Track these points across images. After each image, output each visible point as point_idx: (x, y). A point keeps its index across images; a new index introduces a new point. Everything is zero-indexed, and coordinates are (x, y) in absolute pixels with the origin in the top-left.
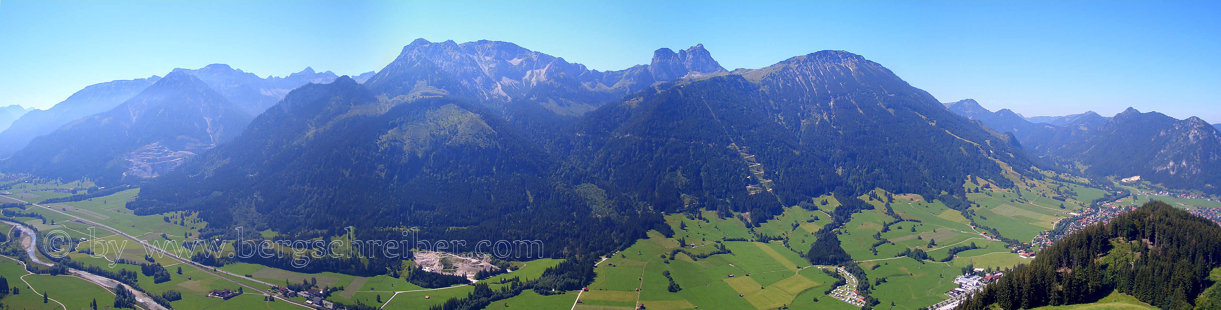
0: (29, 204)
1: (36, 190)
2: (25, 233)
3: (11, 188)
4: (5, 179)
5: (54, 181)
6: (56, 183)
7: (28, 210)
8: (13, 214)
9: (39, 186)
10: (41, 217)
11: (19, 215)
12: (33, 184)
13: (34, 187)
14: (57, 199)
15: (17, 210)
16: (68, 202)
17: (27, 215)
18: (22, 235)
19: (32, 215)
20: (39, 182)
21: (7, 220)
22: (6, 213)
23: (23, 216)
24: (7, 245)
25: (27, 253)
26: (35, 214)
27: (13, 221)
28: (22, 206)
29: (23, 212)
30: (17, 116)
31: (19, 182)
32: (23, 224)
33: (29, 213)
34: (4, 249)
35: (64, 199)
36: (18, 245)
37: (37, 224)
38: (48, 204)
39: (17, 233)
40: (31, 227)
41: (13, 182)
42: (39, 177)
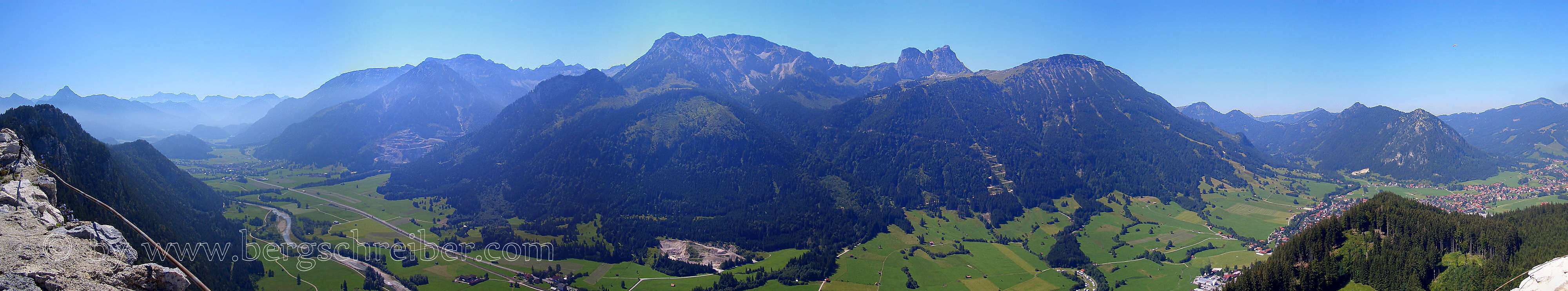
0: (285, 189)
1: (292, 175)
2: (281, 218)
3: (267, 174)
4: (262, 165)
5: (309, 166)
6: (311, 168)
7: (284, 195)
8: (270, 199)
9: (295, 172)
10: (296, 201)
11: (275, 200)
12: (288, 169)
13: (290, 173)
14: (312, 183)
15: (273, 195)
16: (322, 186)
17: (283, 200)
18: (278, 219)
19: (288, 200)
20: (295, 167)
21: (264, 205)
22: (262, 198)
23: (279, 200)
24: (263, 229)
25: (282, 236)
26: (291, 198)
27: (269, 206)
28: (278, 192)
29: (279, 197)
30: (273, 104)
31: (275, 168)
32: (279, 209)
33: (285, 198)
34: (261, 233)
35: (318, 183)
36: (274, 229)
37: (293, 208)
38: (303, 189)
39: (273, 218)
40: (286, 212)
41: (269, 168)
42: (294, 163)
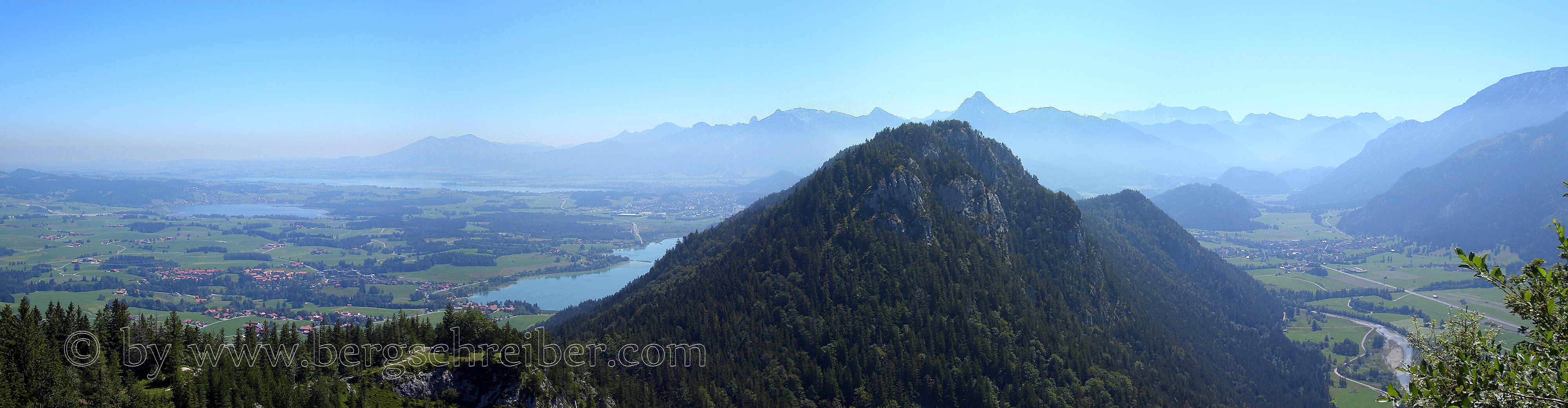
0: (1398, 291)
1: (1411, 266)
2: (1393, 343)
3: (1364, 262)
4: (1355, 245)
5: (1443, 251)
6: (1448, 254)
7: (1397, 301)
8: (1370, 307)
9: (1417, 260)
10: (1420, 315)
11: (1381, 310)
12: (1404, 255)
13: (1408, 261)
14: (1450, 283)
15: (1376, 300)
16: (1471, 290)
17: (1395, 311)
18: (1386, 346)
19: (1405, 311)
20: (1416, 251)
21: (1359, 318)
22: (1356, 305)
23: (1388, 311)
24: (1360, 361)
25: (1396, 377)
26: (1410, 308)
27: (1370, 320)
28: (1386, 295)
29: (1387, 304)
30: (1374, 132)
31: (1380, 251)
32: (1388, 326)
33: (1399, 307)
34: (1356, 368)
35: (1463, 282)
36: (1381, 362)
37: (1413, 325)
38: (1434, 291)
39: (1378, 342)
40: (1403, 332)
41: (1369, 250)
42: (1415, 243)
